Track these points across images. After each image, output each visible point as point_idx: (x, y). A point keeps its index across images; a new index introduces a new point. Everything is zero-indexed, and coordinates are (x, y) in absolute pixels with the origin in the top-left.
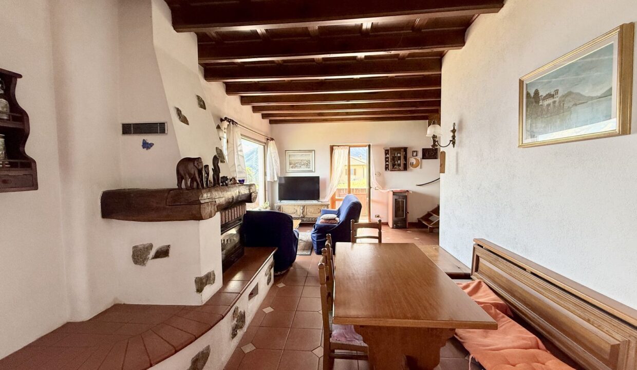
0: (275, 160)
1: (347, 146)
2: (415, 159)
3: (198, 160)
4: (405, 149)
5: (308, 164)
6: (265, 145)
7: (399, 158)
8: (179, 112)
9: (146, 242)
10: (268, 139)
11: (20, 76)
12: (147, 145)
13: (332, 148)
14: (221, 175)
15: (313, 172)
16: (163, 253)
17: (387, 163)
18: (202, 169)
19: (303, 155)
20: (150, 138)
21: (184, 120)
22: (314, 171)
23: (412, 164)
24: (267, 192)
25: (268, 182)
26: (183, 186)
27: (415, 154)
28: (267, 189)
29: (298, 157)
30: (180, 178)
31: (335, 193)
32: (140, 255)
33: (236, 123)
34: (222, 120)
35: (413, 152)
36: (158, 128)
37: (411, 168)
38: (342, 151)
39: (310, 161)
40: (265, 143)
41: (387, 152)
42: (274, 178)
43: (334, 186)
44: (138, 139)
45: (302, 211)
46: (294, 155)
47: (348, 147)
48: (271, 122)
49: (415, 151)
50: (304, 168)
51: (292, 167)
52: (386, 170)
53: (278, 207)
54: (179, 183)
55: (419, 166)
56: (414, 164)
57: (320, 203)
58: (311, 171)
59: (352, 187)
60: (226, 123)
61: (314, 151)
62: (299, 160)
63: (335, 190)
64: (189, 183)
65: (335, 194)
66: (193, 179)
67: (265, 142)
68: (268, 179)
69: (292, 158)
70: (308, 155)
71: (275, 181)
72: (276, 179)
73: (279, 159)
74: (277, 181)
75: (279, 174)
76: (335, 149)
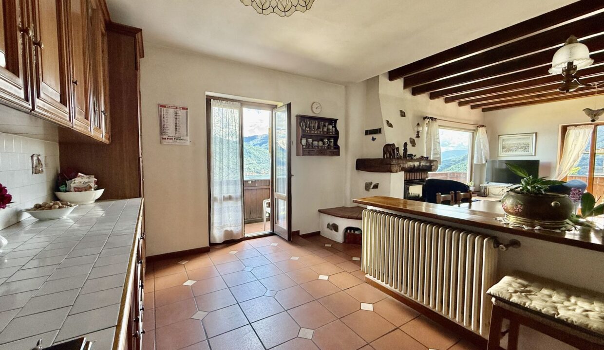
0: (484, 145)
3: (393, 145)
5: (526, 148)
6: (474, 132)
8: (388, 122)
9: (370, 181)
10: (478, 127)
11: (337, 119)
12: (374, 139)
13: (565, 129)
14: (408, 153)
15: (533, 156)
16: (376, 186)
18: (394, 149)
19: (520, 139)
20: (375, 136)
21: (391, 126)
22: (533, 154)
24: (473, 174)
25: (475, 164)
26: (385, 157)
28: (473, 171)
29: (514, 141)
30: (385, 153)
32: (368, 187)
33: (435, 119)
34: (425, 118)
36: (378, 131)
38: (582, 130)
39: (529, 145)
42: (482, 161)
43: (563, 172)
44: (370, 137)
46: (509, 140)
47: (593, 126)
48: (484, 110)
50: (520, 152)
51: (506, 151)
53: (484, 188)
54: (384, 156)
58: (530, 155)
59: (596, 175)
60: (427, 120)
61: (536, 133)
62: (515, 144)
64: (388, 156)
66: (390, 155)
67: (474, 129)
68: (475, 162)
69: (506, 143)
70: (527, 138)
71: (483, 164)
72: (484, 162)
73: (488, 143)
74: (485, 164)
75: (488, 158)
76: (569, 130)
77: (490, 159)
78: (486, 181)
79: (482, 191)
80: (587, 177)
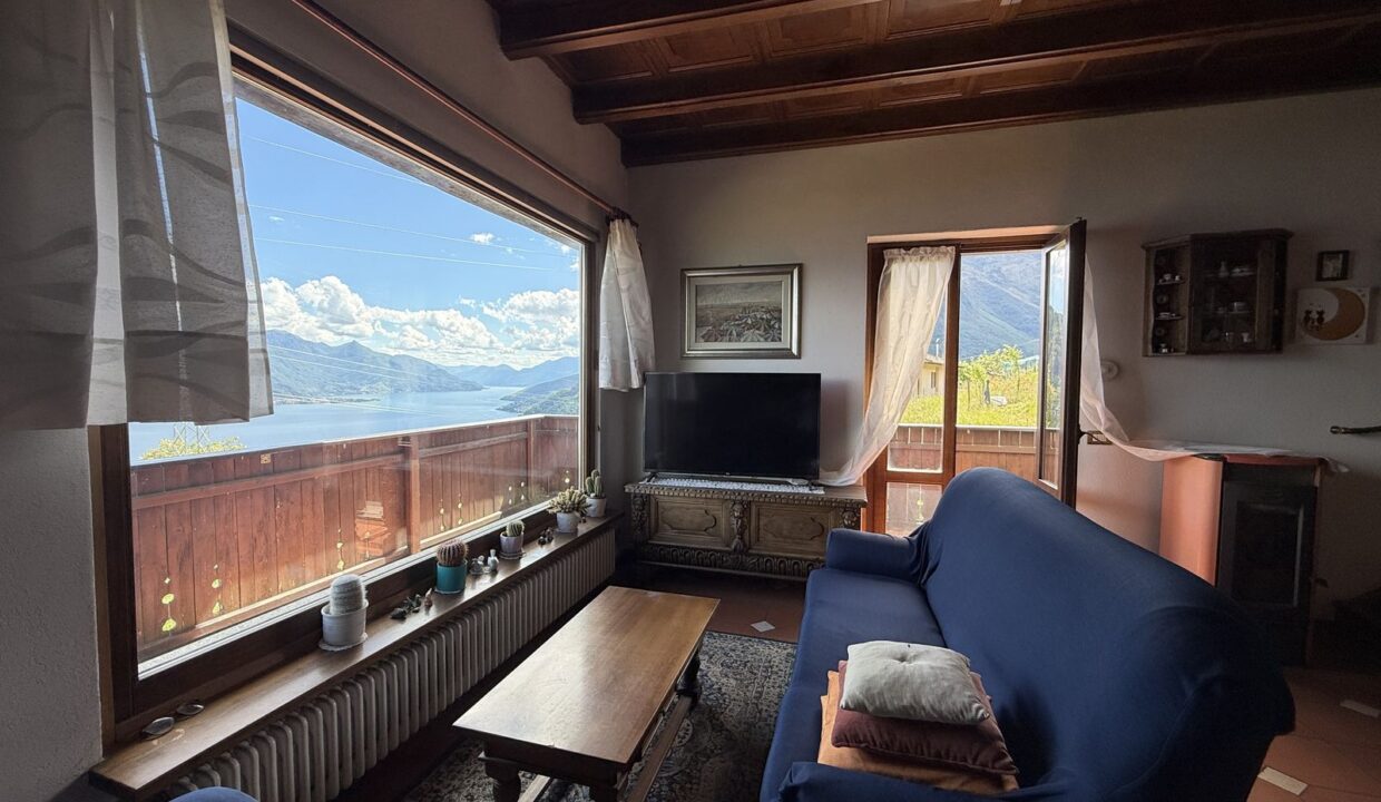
0: (633, 305)
1: (947, 243)
2: (1336, 291)
4: (1279, 241)
5: (770, 323)
6: (596, 238)
7: (1244, 291)
10: (606, 216)
13: (876, 259)
15: (793, 357)
17: (1164, 315)
19: (751, 285)
22: (795, 351)
23: (1317, 325)
24: (598, 433)
25: (604, 391)
27: (1331, 268)
28: (598, 422)
29: (732, 296)
31: (885, 451)
35: (1322, 256)
37: (1311, 340)
38: (925, 267)
39: (779, 310)
40: (597, 234)
41: (1163, 259)
42: (628, 378)
45: (735, 525)
46: (716, 289)
47: (951, 249)
49: (1333, 254)
50: (754, 340)
51: (707, 338)
52: (1157, 349)
53: (639, 500)
55: (1364, 327)
56: (1328, 318)
57: (821, 492)
58: (786, 354)
59: (964, 420)
61: (800, 266)
62: (735, 307)
63: (890, 433)
65: (884, 454)
67: (595, 227)
68: (603, 381)
69: (710, 301)
70: (772, 283)
71: (632, 390)
72: (635, 383)
73: (647, 298)
74: (641, 389)
75: (651, 363)
76: (891, 261)
77: (657, 370)
78: (647, 468)
79: (635, 515)
80: (939, 429)
